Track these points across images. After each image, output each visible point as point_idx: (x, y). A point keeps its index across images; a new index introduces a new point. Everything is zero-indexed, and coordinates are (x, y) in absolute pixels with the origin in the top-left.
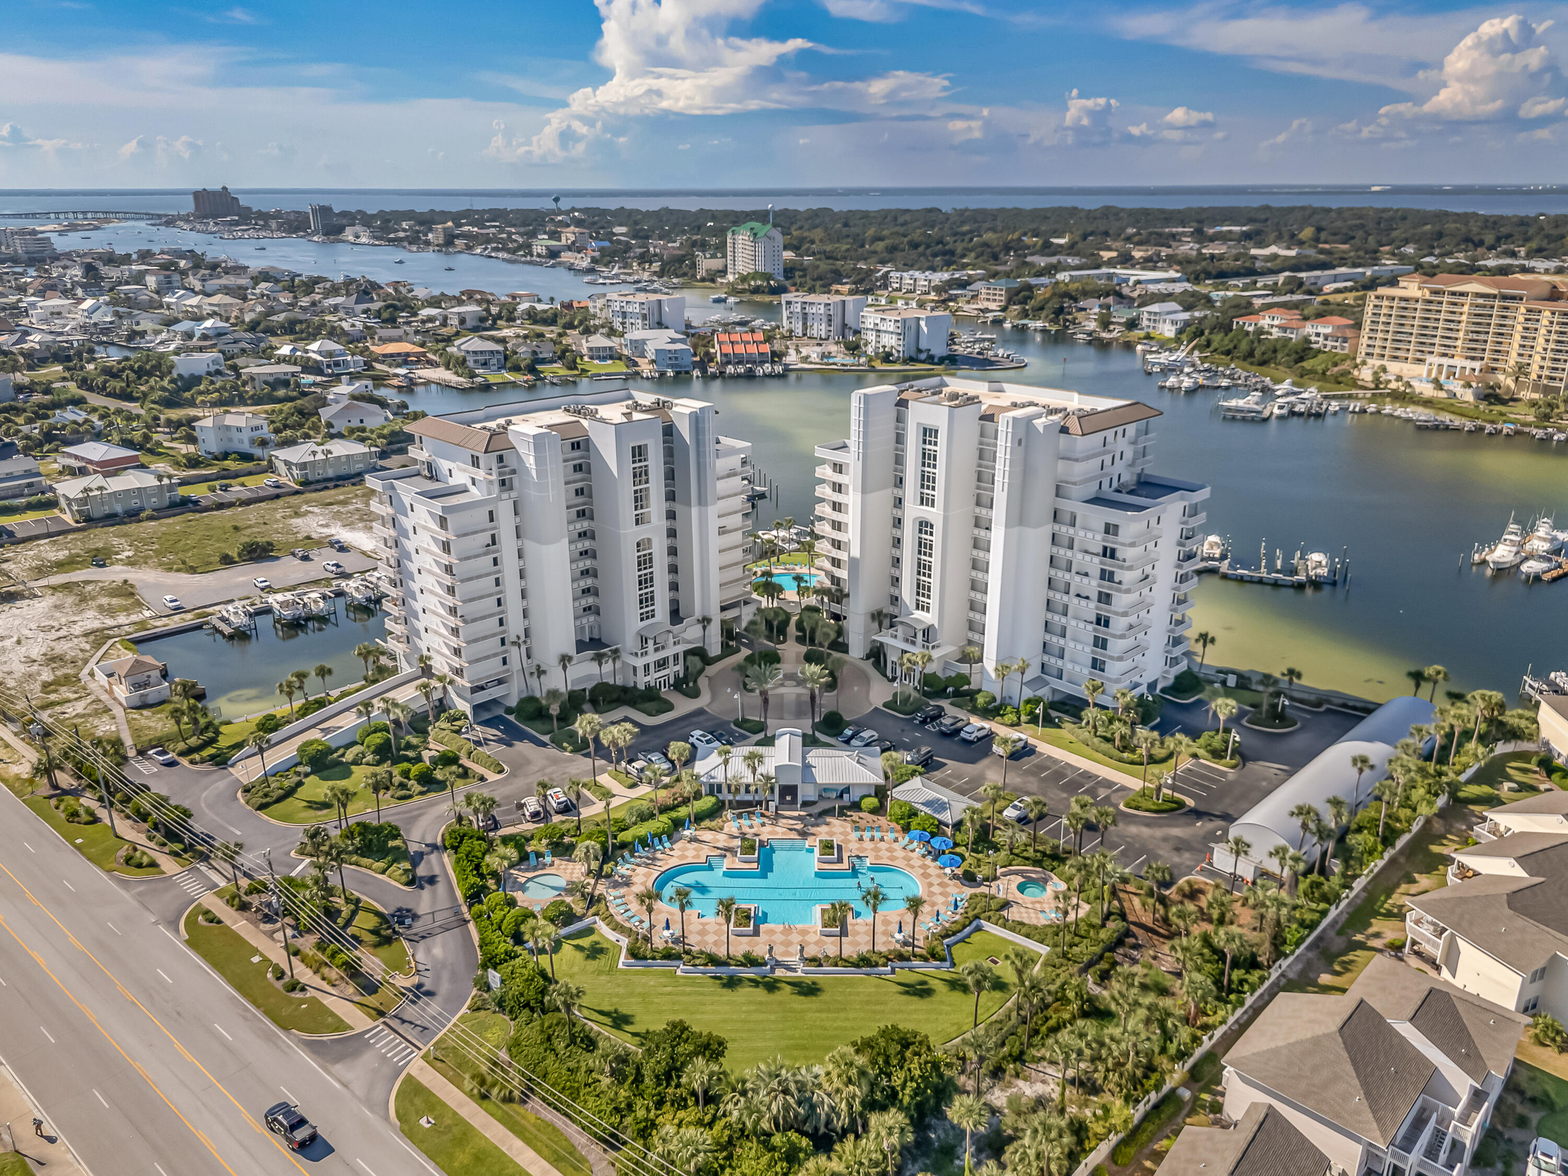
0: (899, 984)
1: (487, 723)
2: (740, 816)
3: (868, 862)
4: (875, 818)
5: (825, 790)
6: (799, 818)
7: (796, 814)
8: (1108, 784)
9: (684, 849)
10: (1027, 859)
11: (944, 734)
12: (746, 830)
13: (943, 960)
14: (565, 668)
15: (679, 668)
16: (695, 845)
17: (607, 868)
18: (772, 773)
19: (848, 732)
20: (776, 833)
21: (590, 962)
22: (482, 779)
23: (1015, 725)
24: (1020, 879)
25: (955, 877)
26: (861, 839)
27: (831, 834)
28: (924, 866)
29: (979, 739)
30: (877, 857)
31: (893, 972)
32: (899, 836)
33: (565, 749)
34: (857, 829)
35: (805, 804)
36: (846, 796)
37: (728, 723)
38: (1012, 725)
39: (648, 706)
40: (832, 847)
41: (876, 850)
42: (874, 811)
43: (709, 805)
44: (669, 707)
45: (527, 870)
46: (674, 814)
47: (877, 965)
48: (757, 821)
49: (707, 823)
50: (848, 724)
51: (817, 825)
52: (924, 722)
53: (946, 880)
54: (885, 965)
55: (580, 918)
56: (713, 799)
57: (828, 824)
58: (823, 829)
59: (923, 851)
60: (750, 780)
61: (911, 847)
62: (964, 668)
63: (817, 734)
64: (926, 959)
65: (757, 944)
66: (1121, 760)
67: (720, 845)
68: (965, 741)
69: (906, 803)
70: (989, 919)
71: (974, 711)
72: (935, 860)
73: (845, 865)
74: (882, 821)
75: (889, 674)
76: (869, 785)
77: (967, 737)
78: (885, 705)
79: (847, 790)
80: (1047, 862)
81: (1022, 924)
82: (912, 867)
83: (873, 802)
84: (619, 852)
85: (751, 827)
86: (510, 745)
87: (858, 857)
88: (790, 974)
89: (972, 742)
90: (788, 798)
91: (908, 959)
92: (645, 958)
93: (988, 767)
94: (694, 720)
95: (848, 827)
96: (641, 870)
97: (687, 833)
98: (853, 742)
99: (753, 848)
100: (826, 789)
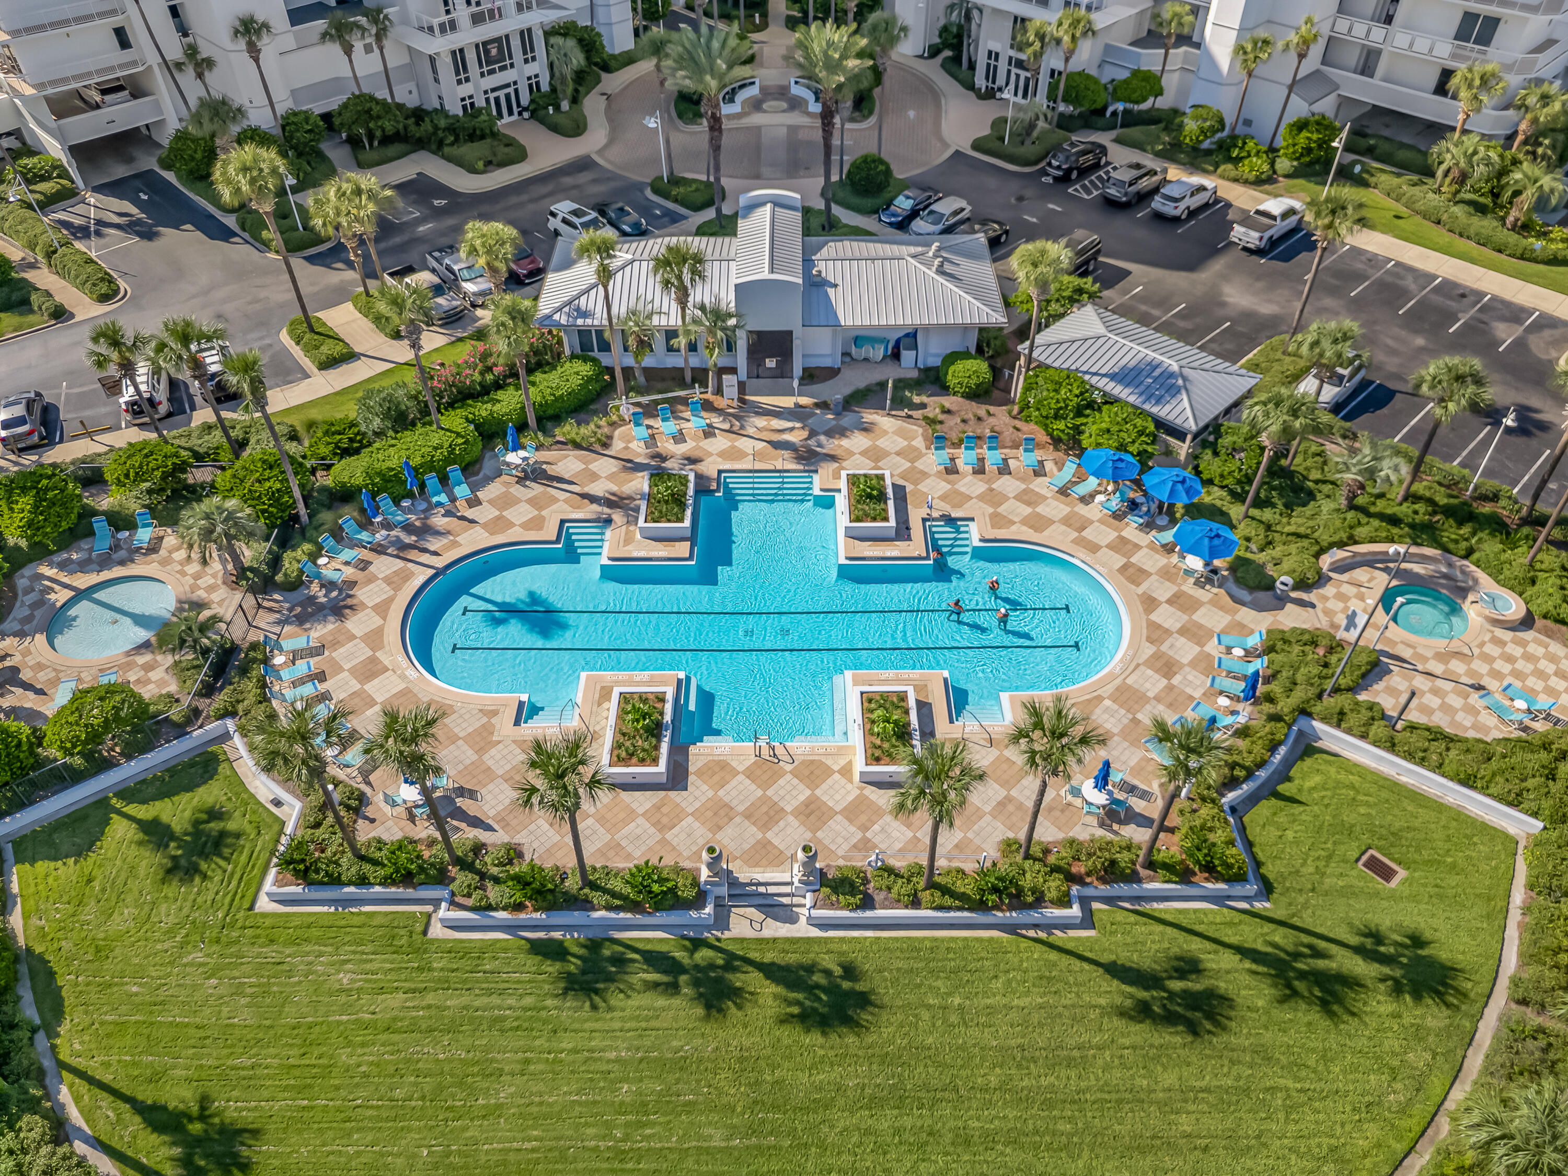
0: (1115, 970)
1: (113, 188)
2: (649, 411)
3: (974, 534)
4: (981, 410)
5: (858, 340)
6: (797, 413)
7: (787, 402)
8: (1515, 313)
9: (506, 502)
10: (1394, 521)
11: (1111, 204)
12: (667, 446)
13: (1240, 878)
14: (254, 51)
15: (539, 68)
16: (536, 489)
17: (292, 561)
18: (729, 300)
19: (903, 203)
20: (741, 455)
21: (172, 889)
22: (60, 314)
23: (1261, 182)
24: (1381, 580)
25: (1211, 576)
26: (951, 470)
27: (875, 455)
28: (1122, 545)
29: (1193, 213)
30: (998, 520)
31: (1088, 921)
32: (1048, 456)
33: (266, 245)
34: (940, 441)
35: (811, 376)
36: (907, 356)
37: (640, 187)
38: (1259, 182)
39: (468, 150)
40: (882, 497)
41: (993, 498)
42: (978, 394)
43: (575, 382)
44: (519, 155)
45: (83, 567)
46: (483, 410)
47: (1039, 901)
48: (694, 423)
49: (568, 429)
50: (905, 185)
51: (840, 432)
52: (1064, 179)
53: (1188, 586)
54: (1064, 901)
55: (180, 729)
56: (585, 369)
57: (866, 429)
58: (857, 442)
59: (1115, 503)
60: (673, 319)
61: (1082, 489)
62: (1151, 59)
63: (836, 210)
64: (1184, 875)
65: (678, 816)
66: (1525, 256)
67: (597, 489)
68: (1159, 216)
69: (1070, 375)
70: (1339, 719)
71: (1172, 153)
72: (1149, 526)
73: (916, 546)
74: (1000, 417)
75: (980, 82)
76: (965, 329)
77: (1169, 209)
78: (976, 146)
79: (911, 338)
80: (1450, 531)
81: (1436, 735)
82: (1093, 548)
83: (977, 369)
84: (326, 516)
85: (679, 438)
86: (148, 235)
87: (950, 520)
88: (775, 929)
89: (1176, 220)
90: (771, 363)
91: (1134, 878)
92: (335, 881)
93: (1225, 277)
94: (567, 181)
95: (918, 435)
96: (384, 566)
97: (513, 458)
98: (919, 225)
99: (678, 500)
100: (860, 338)
